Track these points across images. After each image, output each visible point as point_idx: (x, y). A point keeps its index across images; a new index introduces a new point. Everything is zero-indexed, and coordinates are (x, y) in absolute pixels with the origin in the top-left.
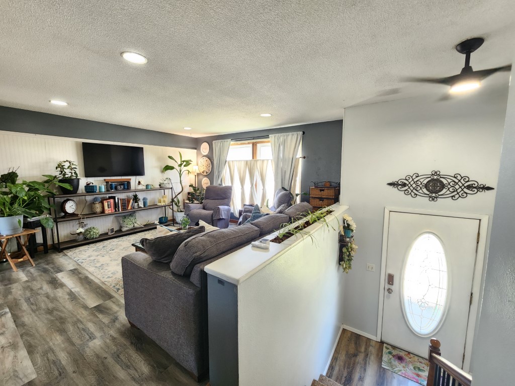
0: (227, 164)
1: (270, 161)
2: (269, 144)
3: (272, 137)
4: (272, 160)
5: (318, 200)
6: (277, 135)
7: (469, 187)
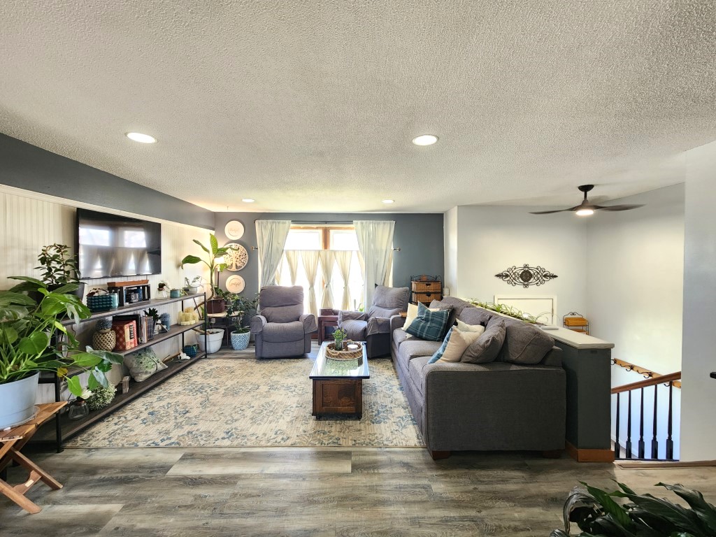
0: (284, 254)
1: (355, 253)
2: (354, 232)
3: (357, 224)
4: (357, 251)
5: (425, 295)
6: (364, 221)
7: (545, 276)
